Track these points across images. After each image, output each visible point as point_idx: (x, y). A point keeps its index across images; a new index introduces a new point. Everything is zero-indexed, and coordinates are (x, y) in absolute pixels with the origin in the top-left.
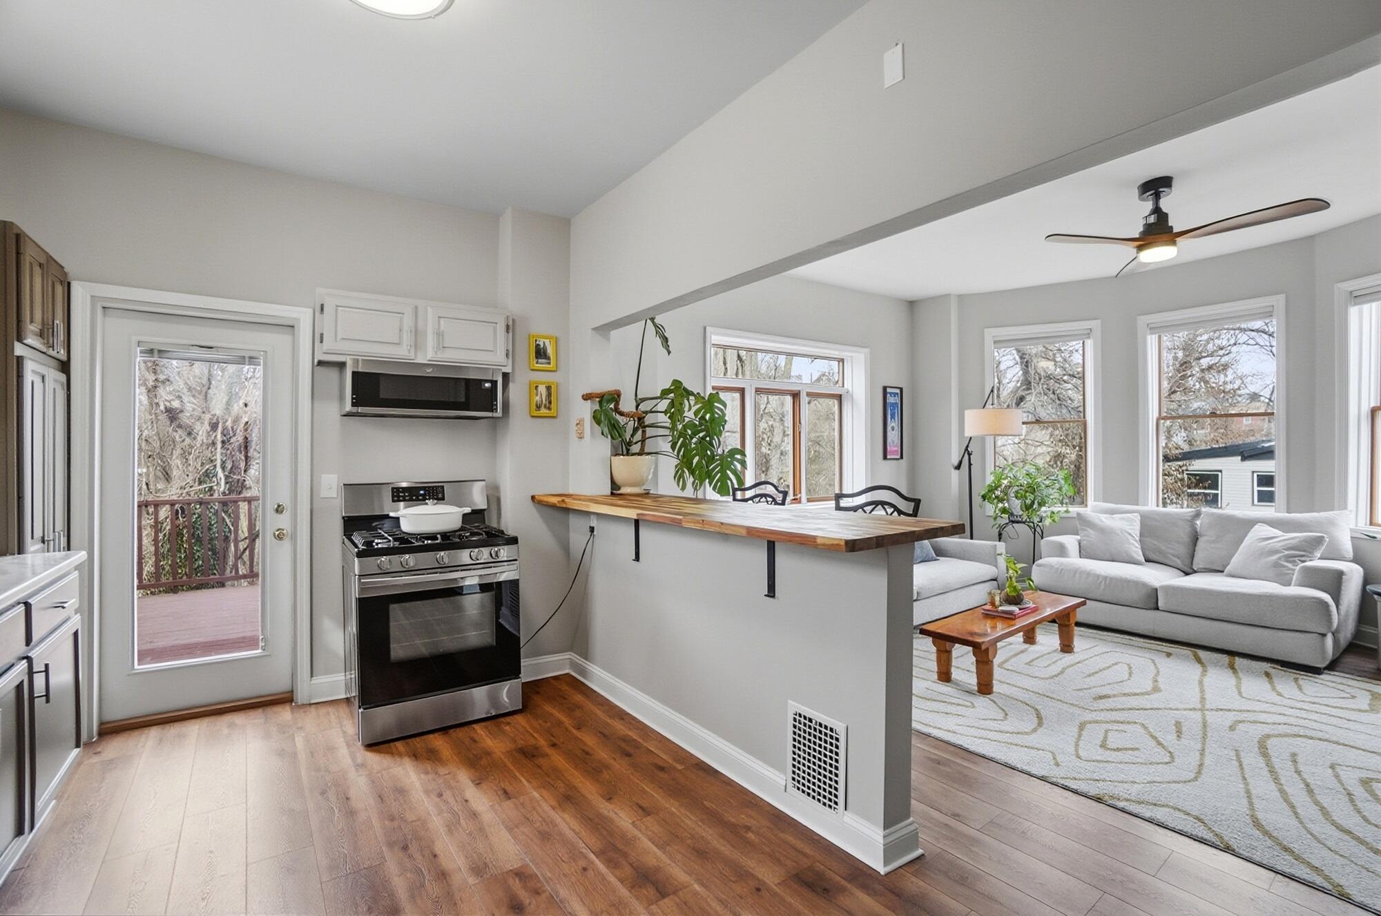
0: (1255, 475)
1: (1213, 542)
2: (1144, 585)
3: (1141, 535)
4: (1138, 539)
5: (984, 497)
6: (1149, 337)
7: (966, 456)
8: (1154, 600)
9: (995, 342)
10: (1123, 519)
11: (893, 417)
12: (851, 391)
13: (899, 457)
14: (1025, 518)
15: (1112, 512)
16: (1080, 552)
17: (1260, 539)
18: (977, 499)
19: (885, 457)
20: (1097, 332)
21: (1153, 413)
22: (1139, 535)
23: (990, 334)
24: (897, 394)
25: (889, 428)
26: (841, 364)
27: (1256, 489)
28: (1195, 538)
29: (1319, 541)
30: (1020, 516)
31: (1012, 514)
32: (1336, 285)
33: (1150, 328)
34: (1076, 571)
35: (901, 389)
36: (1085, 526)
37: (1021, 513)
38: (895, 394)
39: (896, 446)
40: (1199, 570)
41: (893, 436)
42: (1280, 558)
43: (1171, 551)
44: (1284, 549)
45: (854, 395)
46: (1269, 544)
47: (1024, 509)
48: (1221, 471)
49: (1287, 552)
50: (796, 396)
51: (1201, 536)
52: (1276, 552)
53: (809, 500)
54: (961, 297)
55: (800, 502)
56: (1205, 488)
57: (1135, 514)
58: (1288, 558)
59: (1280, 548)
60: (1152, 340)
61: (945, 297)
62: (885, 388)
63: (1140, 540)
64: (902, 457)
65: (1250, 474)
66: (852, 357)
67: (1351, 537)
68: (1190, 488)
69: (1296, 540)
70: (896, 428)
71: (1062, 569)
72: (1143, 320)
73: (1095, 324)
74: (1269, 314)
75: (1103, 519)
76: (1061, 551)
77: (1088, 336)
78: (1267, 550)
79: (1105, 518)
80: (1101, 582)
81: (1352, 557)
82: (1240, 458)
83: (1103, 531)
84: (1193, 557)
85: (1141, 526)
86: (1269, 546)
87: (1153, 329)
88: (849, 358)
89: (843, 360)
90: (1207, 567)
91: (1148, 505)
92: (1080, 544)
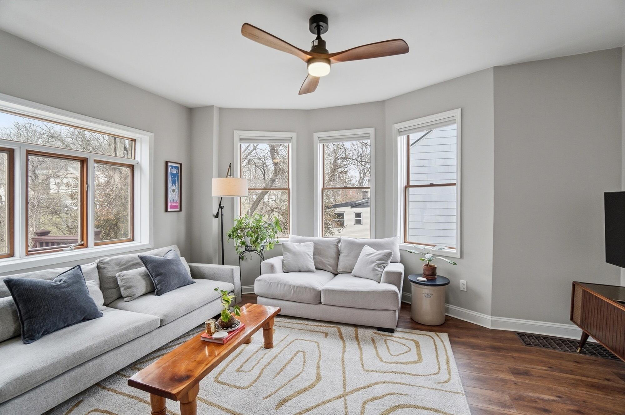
0: (355, 213)
1: (347, 256)
2: (314, 289)
3: (314, 254)
4: (312, 257)
5: (230, 236)
6: (318, 145)
7: (220, 209)
8: (319, 299)
9: (241, 139)
10: (305, 245)
11: (174, 182)
12: (140, 163)
13: (178, 210)
14: (253, 248)
15: (300, 242)
16: (283, 268)
17: (366, 255)
18: (226, 237)
19: (166, 210)
20: (294, 140)
21: (320, 186)
22: (313, 254)
23: (238, 134)
24: (178, 167)
25: (170, 190)
26: (133, 143)
27: (355, 218)
28: (338, 253)
29: (390, 254)
30: (251, 247)
31: (246, 246)
32: (393, 125)
33: (319, 140)
34: (278, 283)
35: (181, 165)
36: (285, 251)
37: (251, 245)
38: (176, 168)
39: (176, 202)
40: (340, 273)
41: (173, 196)
42: (375, 266)
43: (328, 263)
44: (377, 260)
45: (142, 166)
46: (370, 257)
47: (252, 243)
48: (345, 212)
49: (378, 262)
50: (83, 162)
51: (341, 253)
52: (373, 262)
53: (96, 245)
54: (221, 109)
55: (87, 247)
56: (340, 219)
57: (311, 242)
58: (378, 265)
59: (375, 260)
60: (320, 146)
61: (210, 108)
62: (167, 163)
63: (314, 258)
64: (181, 210)
65: (353, 213)
66: (141, 138)
67: (400, 250)
68: (335, 219)
69: (382, 255)
70: (176, 190)
71: (271, 283)
72: (316, 135)
73: (294, 135)
74: (368, 138)
75: (296, 246)
76: (272, 269)
77: (290, 141)
78: (370, 261)
79: (296, 245)
80: (292, 290)
81: (400, 260)
82: (350, 207)
83: (294, 254)
84: (337, 265)
85: (314, 249)
86: (371, 258)
87: (320, 141)
88: (140, 139)
89: (134, 140)
90: (344, 270)
91: (318, 237)
92: (283, 263)
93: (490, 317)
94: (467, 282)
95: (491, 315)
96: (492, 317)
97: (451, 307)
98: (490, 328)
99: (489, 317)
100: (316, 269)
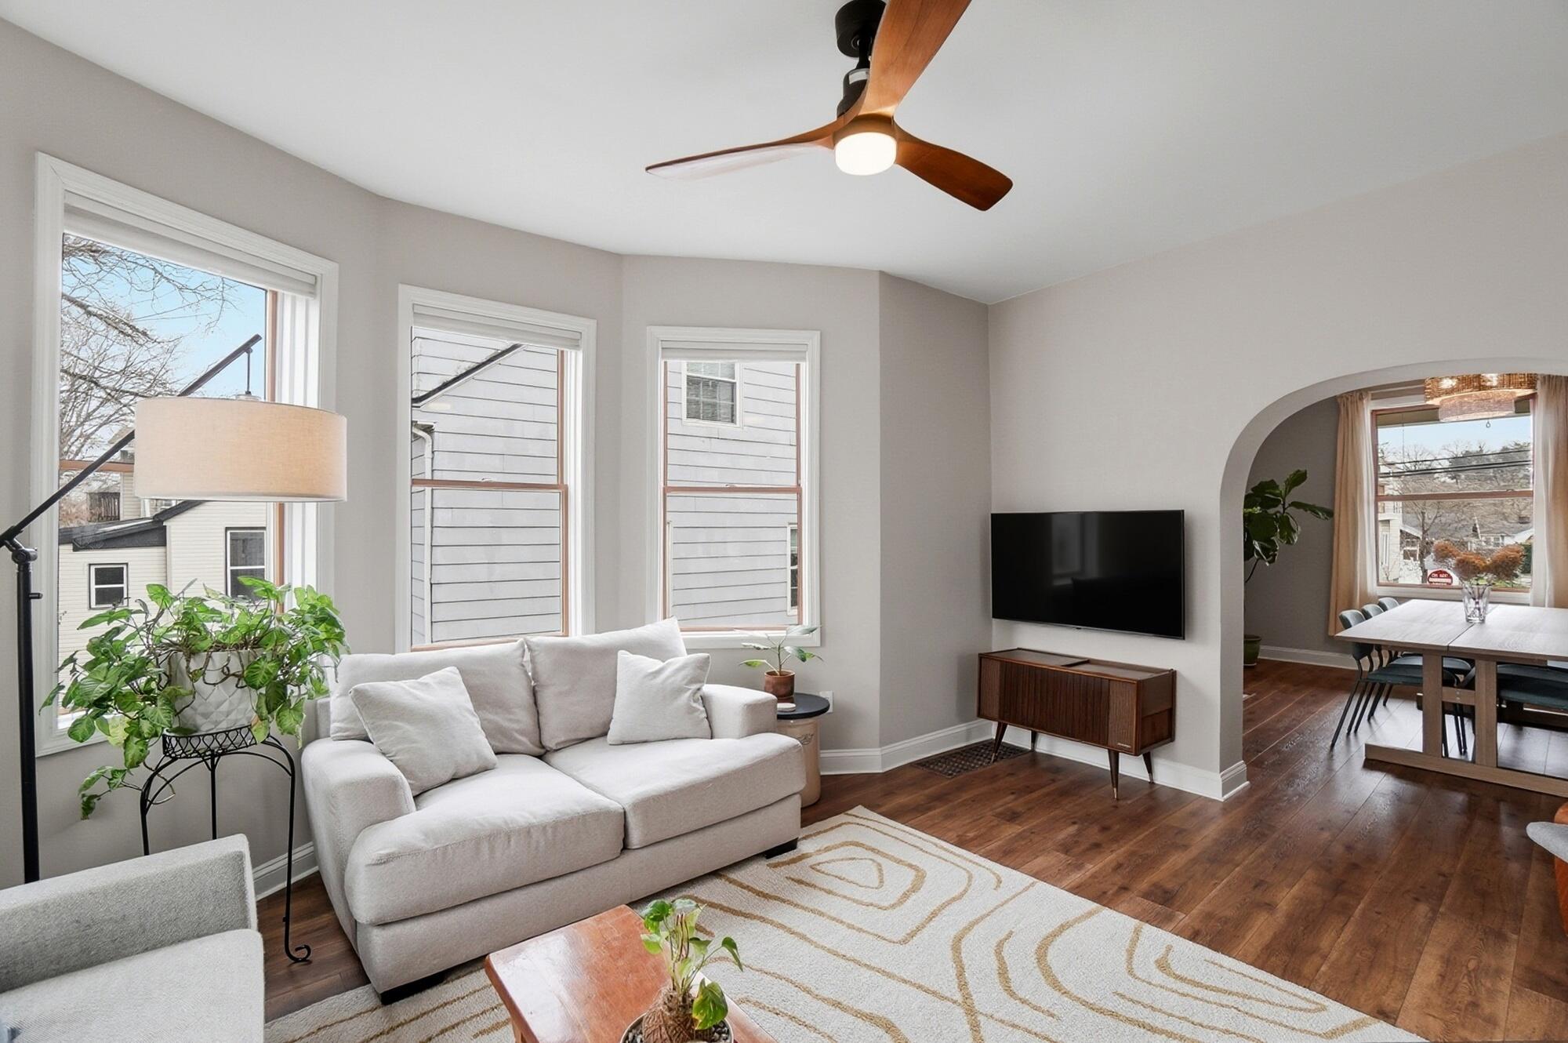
3: (475, 707)
8: (622, 836)
17: (648, 675)
28: (532, 690)
40: (559, 747)
44: (686, 684)
46: (665, 680)
49: (693, 687)
52: (680, 691)
57: (450, 669)
58: (694, 695)
59: (683, 685)
65: (87, 568)
69: (691, 667)
78: (668, 690)
84: (540, 725)
85: (468, 689)
90: (572, 736)
93: (880, 749)
94: (833, 694)
95: (880, 747)
96: (883, 748)
97: (826, 754)
98: (881, 771)
99: (876, 752)
100: (496, 754)
